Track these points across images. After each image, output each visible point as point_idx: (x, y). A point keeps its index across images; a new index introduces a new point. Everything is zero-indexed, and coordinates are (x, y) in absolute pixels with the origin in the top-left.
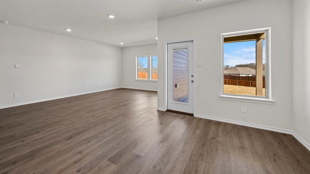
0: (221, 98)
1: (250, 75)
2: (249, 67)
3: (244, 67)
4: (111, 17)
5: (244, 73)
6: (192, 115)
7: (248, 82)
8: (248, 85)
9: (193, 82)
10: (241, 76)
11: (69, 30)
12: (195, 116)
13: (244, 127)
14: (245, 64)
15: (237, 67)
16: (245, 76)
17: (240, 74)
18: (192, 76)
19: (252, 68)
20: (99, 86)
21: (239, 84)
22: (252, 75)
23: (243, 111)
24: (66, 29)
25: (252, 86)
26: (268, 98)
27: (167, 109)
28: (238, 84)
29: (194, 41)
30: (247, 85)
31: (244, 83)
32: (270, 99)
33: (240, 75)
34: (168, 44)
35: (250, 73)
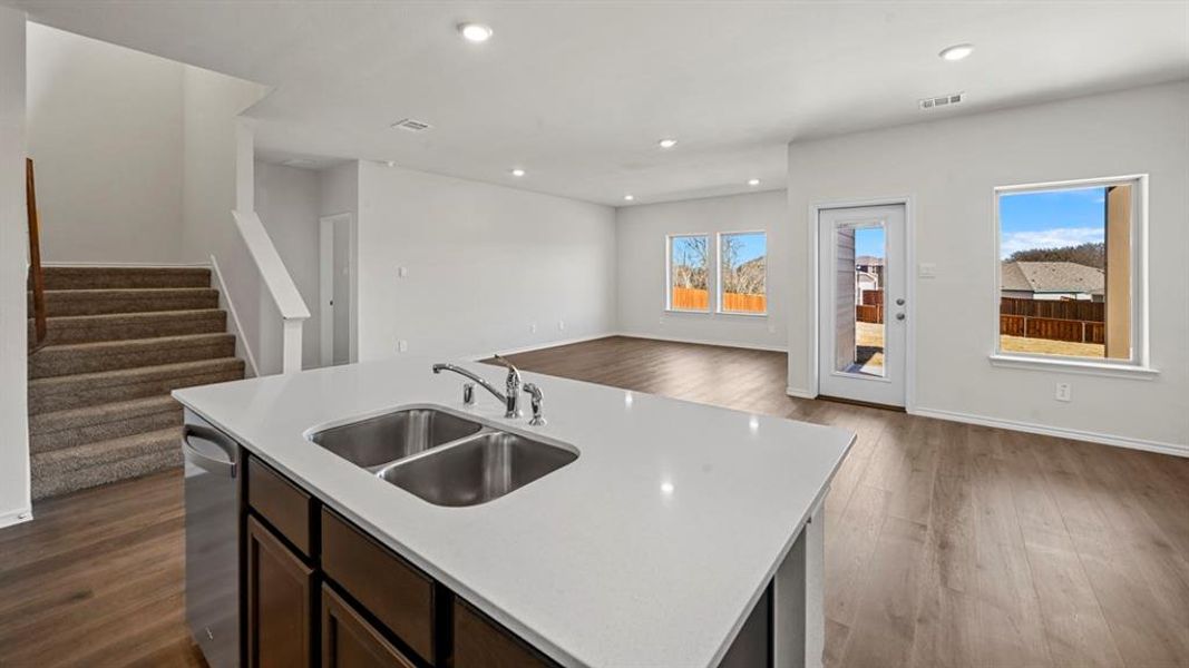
0: (995, 364)
1: (1081, 297)
2: (1076, 262)
3: (1053, 261)
4: (667, 144)
5: (1053, 285)
6: (902, 410)
7: (1071, 324)
8: (1075, 336)
9: (901, 317)
10: (1037, 301)
11: (518, 173)
12: (909, 411)
13: (1065, 441)
14: (1059, 248)
15: (1018, 260)
16: (1057, 297)
17: (1035, 289)
18: (900, 303)
19: (1092, 266)
20: (562, 327)
21: (1031, 331)
22: (1094, 296)
23: (1062, 398)
24: (512, 170)
25: (1089, 340)
26: (1138, 363)
27: (816, 395)
28: (1028, 332)
29: (908, 205)
30: (1069, 334)
31: (1052, 327)
32: (1146, 367)
33: (1036, 297)
34: (819, 210)
35: (1083, 284)
